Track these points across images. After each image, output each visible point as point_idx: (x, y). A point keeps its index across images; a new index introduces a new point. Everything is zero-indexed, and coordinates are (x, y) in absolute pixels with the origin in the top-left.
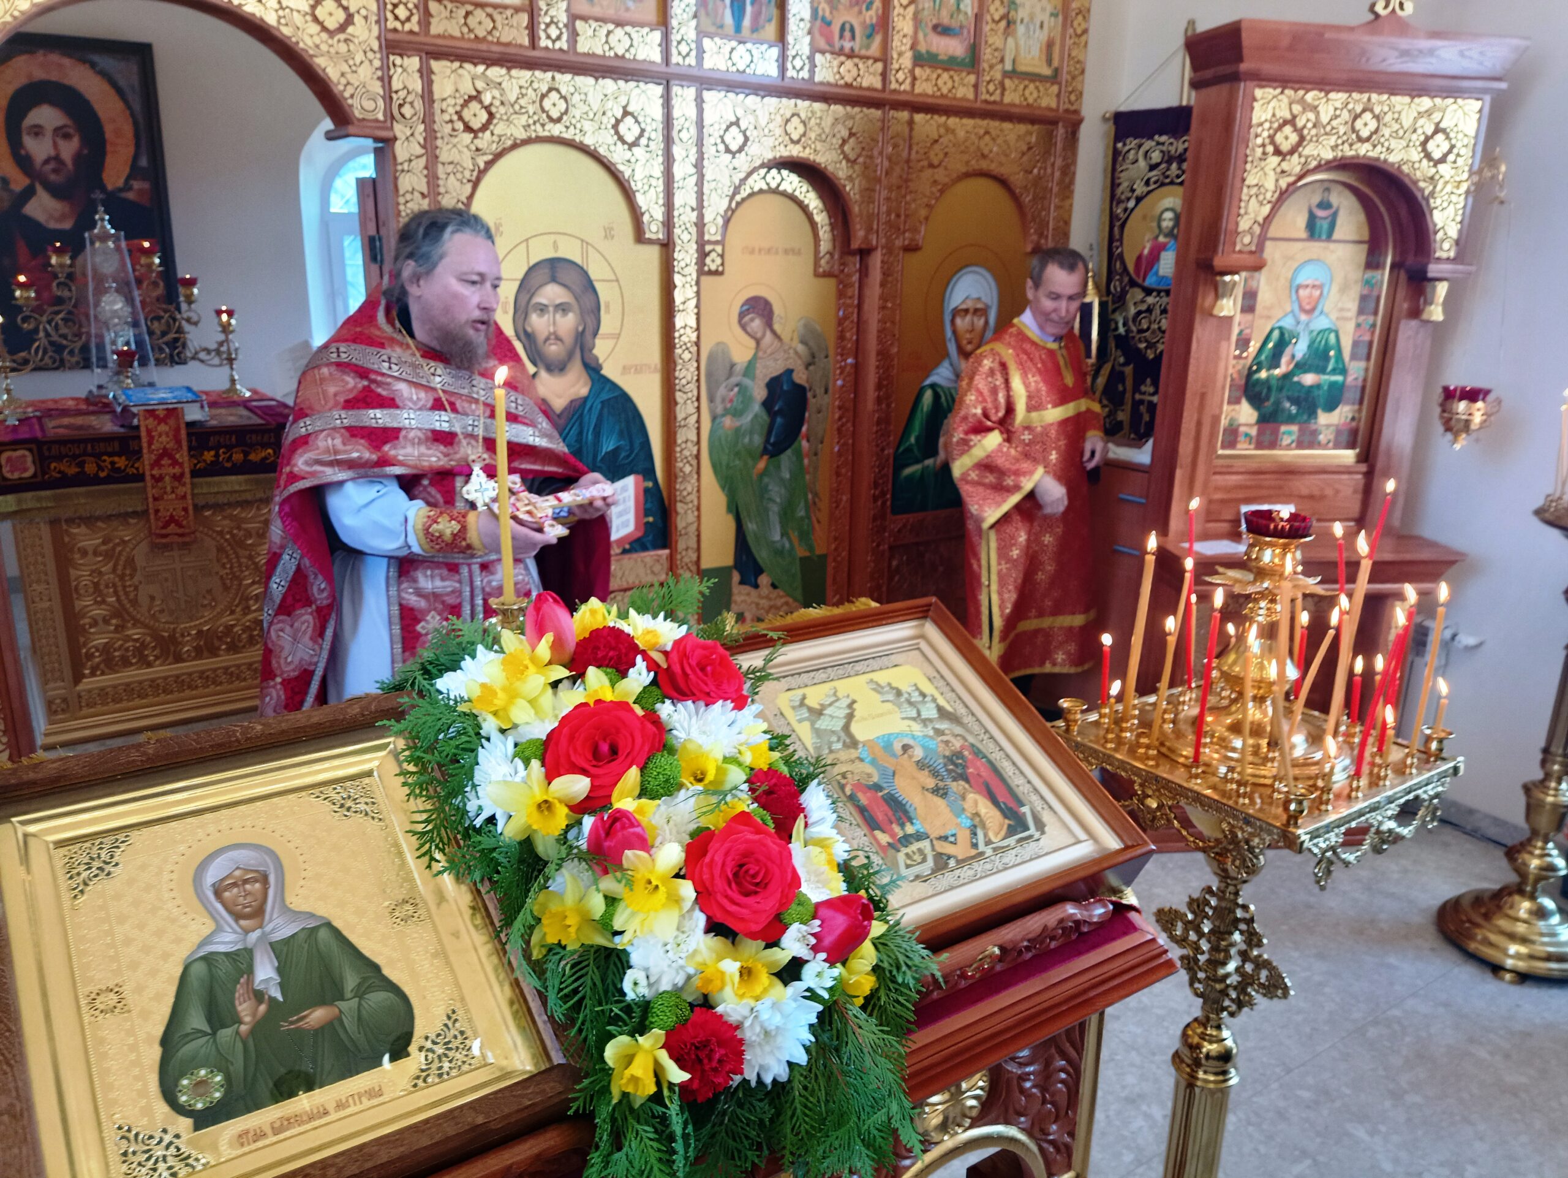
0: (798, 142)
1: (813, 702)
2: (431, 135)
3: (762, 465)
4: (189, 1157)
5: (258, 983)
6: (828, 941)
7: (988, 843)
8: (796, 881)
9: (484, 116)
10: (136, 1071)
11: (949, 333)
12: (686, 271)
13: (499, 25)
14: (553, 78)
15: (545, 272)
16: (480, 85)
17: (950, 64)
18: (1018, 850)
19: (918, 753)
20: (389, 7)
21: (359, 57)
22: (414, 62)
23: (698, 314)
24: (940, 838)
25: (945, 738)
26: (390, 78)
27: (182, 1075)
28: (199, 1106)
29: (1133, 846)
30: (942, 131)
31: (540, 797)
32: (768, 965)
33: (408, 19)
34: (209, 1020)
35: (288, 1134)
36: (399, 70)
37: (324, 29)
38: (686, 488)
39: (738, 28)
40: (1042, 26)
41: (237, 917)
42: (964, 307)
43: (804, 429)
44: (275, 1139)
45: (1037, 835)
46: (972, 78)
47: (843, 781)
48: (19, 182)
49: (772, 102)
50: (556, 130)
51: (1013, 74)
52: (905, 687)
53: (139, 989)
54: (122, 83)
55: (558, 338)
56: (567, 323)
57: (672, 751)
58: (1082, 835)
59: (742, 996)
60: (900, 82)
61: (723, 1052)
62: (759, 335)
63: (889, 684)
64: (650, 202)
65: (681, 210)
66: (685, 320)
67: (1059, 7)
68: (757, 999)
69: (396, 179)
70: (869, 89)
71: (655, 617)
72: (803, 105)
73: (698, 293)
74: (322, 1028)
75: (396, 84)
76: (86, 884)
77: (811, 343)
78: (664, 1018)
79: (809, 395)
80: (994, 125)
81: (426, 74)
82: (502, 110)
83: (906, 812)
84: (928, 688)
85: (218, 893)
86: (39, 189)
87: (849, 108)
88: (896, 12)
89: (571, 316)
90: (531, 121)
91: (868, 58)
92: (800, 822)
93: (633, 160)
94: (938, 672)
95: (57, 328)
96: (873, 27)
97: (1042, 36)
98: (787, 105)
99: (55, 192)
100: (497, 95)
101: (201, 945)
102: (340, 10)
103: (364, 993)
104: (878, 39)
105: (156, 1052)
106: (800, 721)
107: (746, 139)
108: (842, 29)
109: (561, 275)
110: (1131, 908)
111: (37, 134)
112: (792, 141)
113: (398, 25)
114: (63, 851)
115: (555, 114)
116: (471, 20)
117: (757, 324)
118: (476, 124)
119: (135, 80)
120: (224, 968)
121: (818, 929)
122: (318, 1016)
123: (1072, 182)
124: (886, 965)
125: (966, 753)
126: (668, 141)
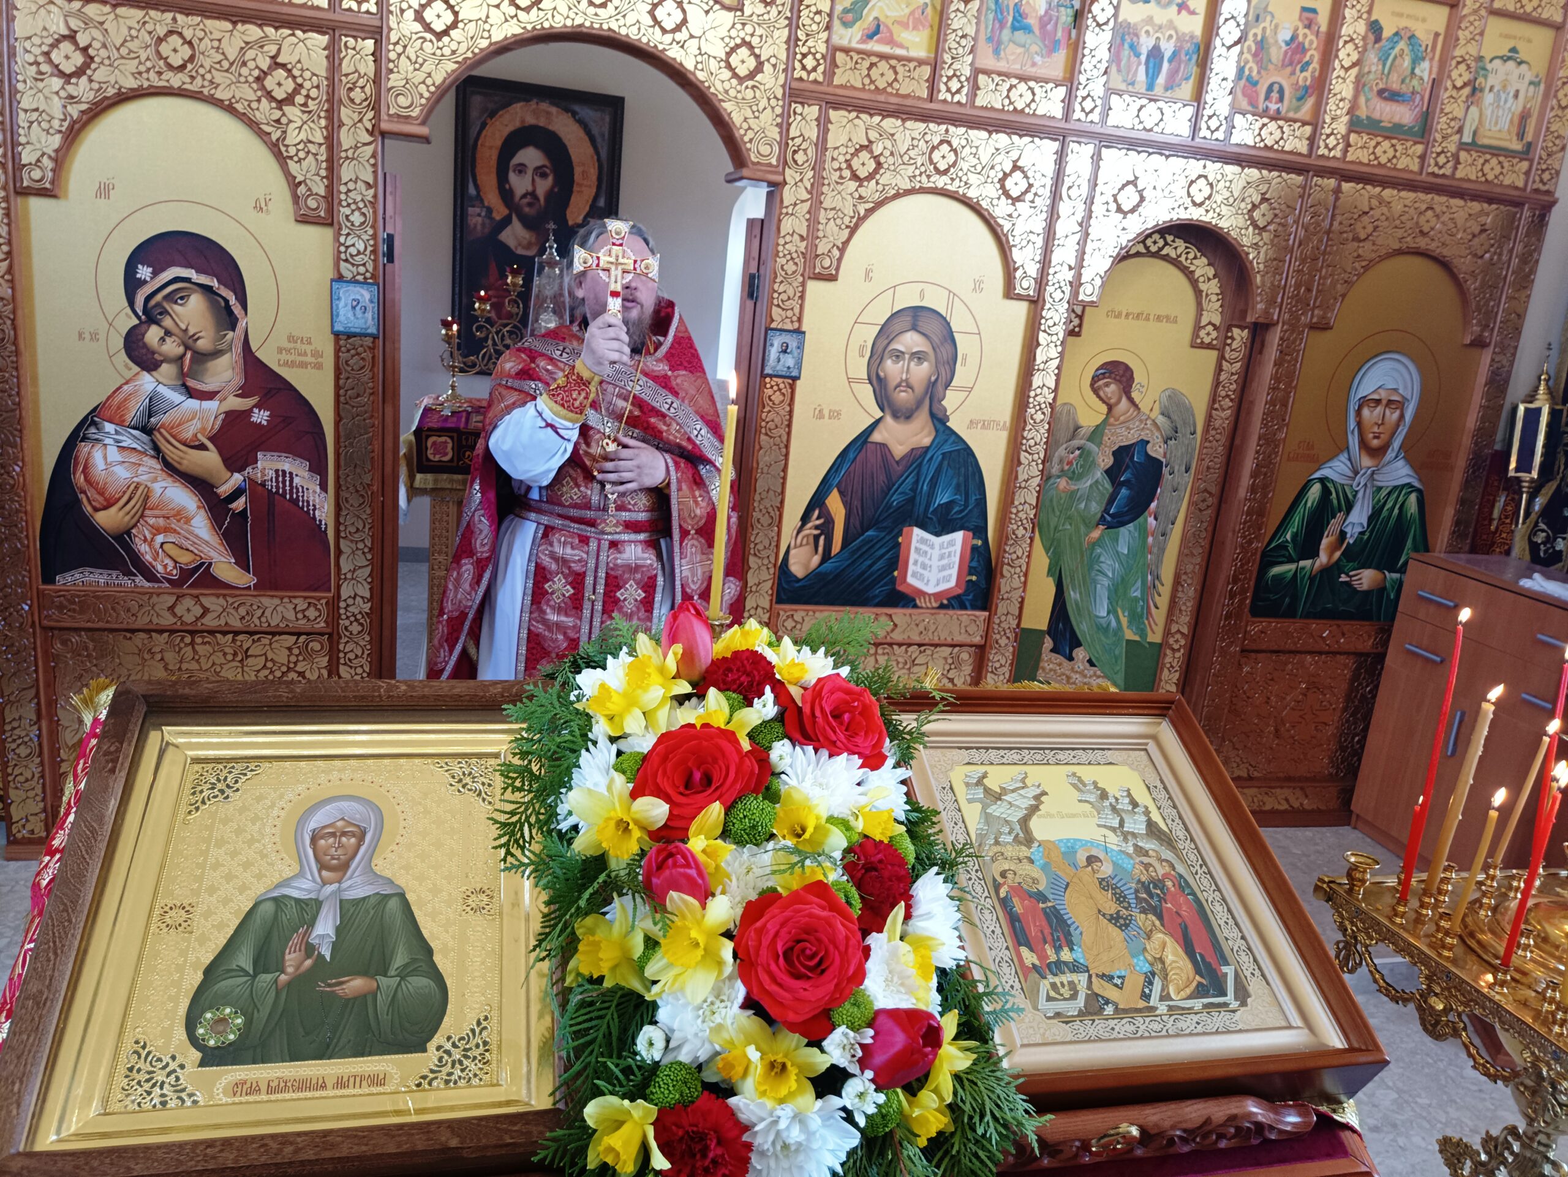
0: (1201, 205)
1: (992, 783)
2: (819, 181)
3: (1096, 534)
4: (183, 1090)
5: (313, 939)
6: (879, 1059)
7: (1165, 997)
8: (860, 975)
9: (872, 165)
10: (173, 991)
11: (1352, 424)
12: (1054, 330)
13: (900, 77)
14: (947, 131)
15: (907, 319)
16: (873, 135)
17: (1395, 132)
18: (1204, 1016)
19: (1106, 870)
20: (799, 57)
21: (763, 103)
22: (813, 111)
23: (1058, 376)
24: (1103, 976)
25: (1146, 860)
26: (789, 125)
27: (210, 1008)
28: (212, 1043)
29: (1360, 1050)
30: (1374, 202)
31: (620, 813)
32: (801, 1068)
33: (814, 69)
34: (255, 963)
35: (279, 1096)
36: (799, 118)
37: (735, 75)
38: (1016, 551)
39: (1150, 86)
40: (1516, 96)
41: (322, 866)
42: (1376, 397)
43: (1153, 505)
44: (265, 1097)
45: (1234, 1005)
46: (1419, 149)
47: (1000, 880)
48: (500, 211)
49: (1177, 163)
50: (941, 182)
51: (1472, 146)
52: (1112, 791)
53: (207, 915)
54: (595, 131)
55: (909, 386)
56: (921, 372)
57: (773, 797)
58: (1296, 1020)
59: (763, 1093)
60: (1330, 147)
61: (719, 1151)
62: (1113, 401)
63: (1095, 783)
64: (1026, 259)
65: (1058, 268)
66: (1043, 380)
67: (1543, 74)
68: (782, 1101)
69: (780, 221)
70: (1291, 153)
71: (814, 651)
72: (1213, 169)
73: (1062, 355)
74: (355, 998)
75: (793, 132)
76: (203, 802)
77: (1175, 417)
78: (667, 1091)
79: (1165, 471)
80: (1440, 200)
81: (823, 124)
82: (891, 160)
83: (1068, 934)
84: (1143, 797)
85: (314, 840)
86: (514, 218)
87: (1265, 172)
88: (1335, 74)
89: (926, 364)
90: (917, 172)
91: (1295, 121)
92: (899, 910)
93: (1015, 215)
94: (1162, 781)
95: (502, 340)
96: (1306, 89)
97: (1517, 107)
98: (1195, 167)
99: (528, 223)
100: (889, 146)
101: (278, 886)
102: (752, 58)
103: (408, 975)
104: (1310, 102)
105: (197, 978)
106: (970, 801)
107: (1142, 199)
108: (1270, 89)
109: (923, 325)
110: (1347, 1127)
111: (520, 172)
112: (1194, 204)
113: (804, 75)
114: (197, 767)
115: (942, 166)
116: (874, 73)
117: (1112, 390)
118: (862, 173)
119: (606, 129)
120: (291, 911)
121: (869, 1041)
122: (356, 985)
123: (1533, 271)
124: (967, 1108)
125: (1169, 884)
126: (1056, 196)
